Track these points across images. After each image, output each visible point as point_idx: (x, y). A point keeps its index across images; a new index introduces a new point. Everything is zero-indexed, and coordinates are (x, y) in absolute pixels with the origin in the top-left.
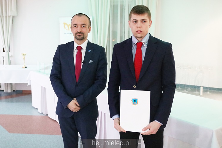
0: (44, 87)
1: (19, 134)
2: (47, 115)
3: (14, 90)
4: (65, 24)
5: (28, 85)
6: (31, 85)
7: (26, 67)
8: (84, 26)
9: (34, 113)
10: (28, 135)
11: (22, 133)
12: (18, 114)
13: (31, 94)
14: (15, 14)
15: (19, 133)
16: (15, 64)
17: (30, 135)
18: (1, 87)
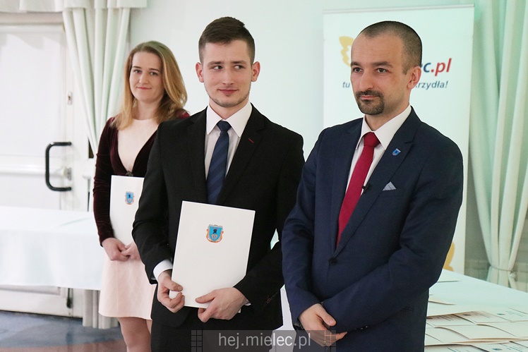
8: (381, 70)
18: (76, 303)
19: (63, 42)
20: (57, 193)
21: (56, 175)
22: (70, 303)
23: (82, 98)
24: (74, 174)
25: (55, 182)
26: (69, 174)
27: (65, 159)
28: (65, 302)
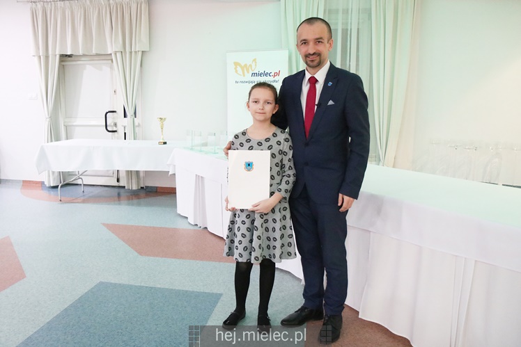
0: (201, 175)
1: (157, 258)
2: (206, 228)
3: (142, 186)
4: (236, 64)
5: (170, 173)
6: (174, 174)
7: (165, 143)
9: (181, 225)
10: (173, 260)
11: (162, 257)
12: (152, 226)
13: (176, 193)
14: (146, 49)
15: (157, 256)
16: (144, 138)
17: (177, 260)
18: (121, 180)
19: (112, 68)
20: (111, 133)
21: (110, 126)
22: (118, 180)
23: (121, 91)
24: (118, 124)
25: (109, 129)
26: (115, 125)
27: (114, 118)
28: (116, 180)
